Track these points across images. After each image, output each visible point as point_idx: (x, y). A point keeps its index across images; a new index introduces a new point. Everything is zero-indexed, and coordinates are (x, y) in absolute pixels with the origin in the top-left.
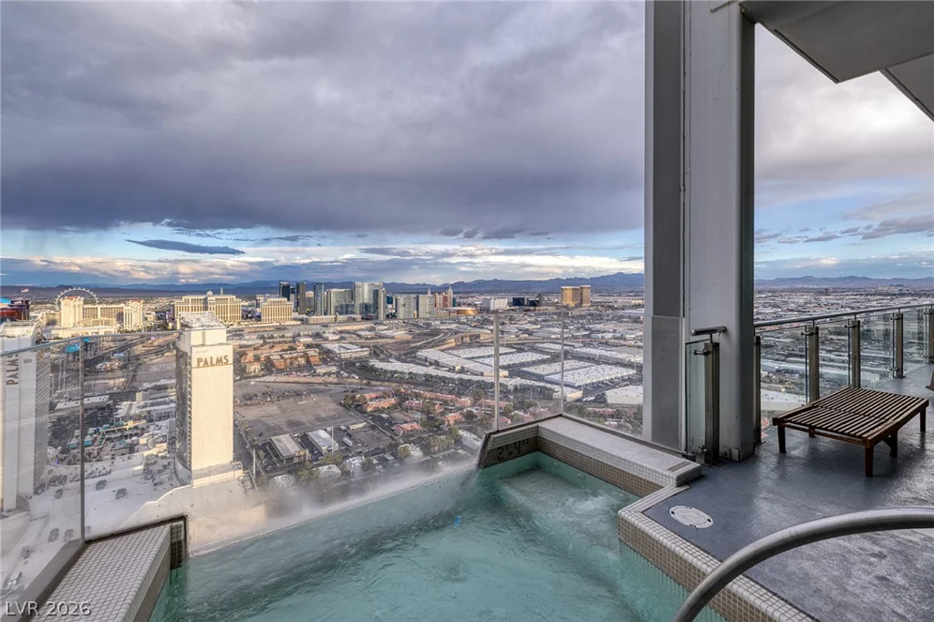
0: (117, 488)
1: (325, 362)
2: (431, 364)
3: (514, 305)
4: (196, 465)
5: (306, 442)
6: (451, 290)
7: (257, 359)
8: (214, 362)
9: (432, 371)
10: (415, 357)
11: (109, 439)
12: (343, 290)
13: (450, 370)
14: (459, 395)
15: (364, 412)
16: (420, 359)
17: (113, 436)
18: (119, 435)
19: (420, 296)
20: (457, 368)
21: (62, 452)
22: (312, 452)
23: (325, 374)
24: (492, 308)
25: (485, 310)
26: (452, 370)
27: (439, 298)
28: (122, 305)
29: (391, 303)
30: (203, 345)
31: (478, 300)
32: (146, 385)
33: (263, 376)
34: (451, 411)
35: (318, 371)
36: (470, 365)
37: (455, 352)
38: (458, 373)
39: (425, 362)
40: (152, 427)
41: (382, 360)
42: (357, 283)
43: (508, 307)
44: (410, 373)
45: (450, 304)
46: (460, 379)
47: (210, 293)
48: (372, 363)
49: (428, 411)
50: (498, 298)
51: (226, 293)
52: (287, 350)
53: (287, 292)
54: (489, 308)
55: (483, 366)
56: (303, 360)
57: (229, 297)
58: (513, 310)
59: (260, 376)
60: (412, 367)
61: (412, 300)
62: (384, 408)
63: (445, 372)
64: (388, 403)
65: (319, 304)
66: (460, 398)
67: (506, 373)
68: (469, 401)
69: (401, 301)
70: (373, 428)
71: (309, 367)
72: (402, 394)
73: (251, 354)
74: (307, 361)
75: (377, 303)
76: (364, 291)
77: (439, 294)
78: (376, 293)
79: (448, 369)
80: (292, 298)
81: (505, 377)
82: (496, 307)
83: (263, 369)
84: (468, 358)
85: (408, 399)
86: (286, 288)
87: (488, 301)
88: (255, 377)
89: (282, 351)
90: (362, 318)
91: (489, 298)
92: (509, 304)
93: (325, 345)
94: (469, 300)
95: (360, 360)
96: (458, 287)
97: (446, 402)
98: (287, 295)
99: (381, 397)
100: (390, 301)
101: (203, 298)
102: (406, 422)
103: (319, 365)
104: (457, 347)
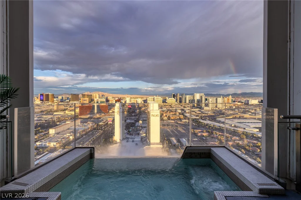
0: (136, 143)
1: (185, 119)
2: (222, 123)
3: (261, 103)
4: (152, 141)
5: (179, 141)
6: (230, 97)
7: (166, 116)
9: (221, 125)
10: (216, 120)
11: (134, 131)
12: (191, 96)
13: (230, 126)
14: (234, 135)
15: (197, 136)
16: (217, 121)
17: (135, 130)
18: (136, 130)
19: (218, 98)
20: (233, 125)
21: (128, 132)
22: (181, 144)
23: (184, 122)
24: (250, 103)
25: (247, 104)
26: (231, 126)
27: (226, 99)
28: (137, 99)
29: (207, 100)
30: (153, 110)
31: (244, 100)
32: (141, 119)
33: (168, 120)
34: (230, 141)
35: (183, 121)
36: (237, 125)
37: (231, 120)
38: (233, 127)
39: (219, 122)
40: (142, 129)
41: (203, 120)
42: (195, 94)
43: (258, 103)
44: (214, 125)
45: (230, 101)
46: (234, 129)
47: (155, 96)
48: (200, 120)
49: (220, 139)
50: (253, 100)
51: (158, 96)
52: (174, 115)
53: (174, 96)
54: (249, 103)
55: (245, 126)
56: (178, 118)
57: (159, 97)
58: (261, 105)
59: (167, 120)
60: (214, 123)
61: (215, 100)
62: (204, 136)
63: (228, 126)
64: (205, 134)
65: (183, 100)
66: (234, 137)
67: (258, 130)
68: (238, 138)
69: (210, 100)
70: (200, 141)
71: (180, 119)
72: (211, 132)
73: (165, 115)
74: (180, 118)
75: (202, 100)
76: (197, 96)
77: (226, 98)
78: (201, 97)
79: (229, 125)
80: (175, 98)
81: (257, 131)
82: (252, 103)
83: (167, 119)
84: (238, 122)
85: (212, 134)
86: (174, 95)
87: (248, 101)
88: (165, 120)
89: (173, 115)
90: (197, 105)
91: (249, 99)
92: (259, 102)
93: (185, 114)
94: (239, 100)
95: (196, 119)
96: (234, 95)
97: (228, 137)
98: (174, 97)
99: (203, 132)
100: (206, 100)
101: (153, 97)
102: (212, 141)
103: (183, 119)
104: (233, 118)
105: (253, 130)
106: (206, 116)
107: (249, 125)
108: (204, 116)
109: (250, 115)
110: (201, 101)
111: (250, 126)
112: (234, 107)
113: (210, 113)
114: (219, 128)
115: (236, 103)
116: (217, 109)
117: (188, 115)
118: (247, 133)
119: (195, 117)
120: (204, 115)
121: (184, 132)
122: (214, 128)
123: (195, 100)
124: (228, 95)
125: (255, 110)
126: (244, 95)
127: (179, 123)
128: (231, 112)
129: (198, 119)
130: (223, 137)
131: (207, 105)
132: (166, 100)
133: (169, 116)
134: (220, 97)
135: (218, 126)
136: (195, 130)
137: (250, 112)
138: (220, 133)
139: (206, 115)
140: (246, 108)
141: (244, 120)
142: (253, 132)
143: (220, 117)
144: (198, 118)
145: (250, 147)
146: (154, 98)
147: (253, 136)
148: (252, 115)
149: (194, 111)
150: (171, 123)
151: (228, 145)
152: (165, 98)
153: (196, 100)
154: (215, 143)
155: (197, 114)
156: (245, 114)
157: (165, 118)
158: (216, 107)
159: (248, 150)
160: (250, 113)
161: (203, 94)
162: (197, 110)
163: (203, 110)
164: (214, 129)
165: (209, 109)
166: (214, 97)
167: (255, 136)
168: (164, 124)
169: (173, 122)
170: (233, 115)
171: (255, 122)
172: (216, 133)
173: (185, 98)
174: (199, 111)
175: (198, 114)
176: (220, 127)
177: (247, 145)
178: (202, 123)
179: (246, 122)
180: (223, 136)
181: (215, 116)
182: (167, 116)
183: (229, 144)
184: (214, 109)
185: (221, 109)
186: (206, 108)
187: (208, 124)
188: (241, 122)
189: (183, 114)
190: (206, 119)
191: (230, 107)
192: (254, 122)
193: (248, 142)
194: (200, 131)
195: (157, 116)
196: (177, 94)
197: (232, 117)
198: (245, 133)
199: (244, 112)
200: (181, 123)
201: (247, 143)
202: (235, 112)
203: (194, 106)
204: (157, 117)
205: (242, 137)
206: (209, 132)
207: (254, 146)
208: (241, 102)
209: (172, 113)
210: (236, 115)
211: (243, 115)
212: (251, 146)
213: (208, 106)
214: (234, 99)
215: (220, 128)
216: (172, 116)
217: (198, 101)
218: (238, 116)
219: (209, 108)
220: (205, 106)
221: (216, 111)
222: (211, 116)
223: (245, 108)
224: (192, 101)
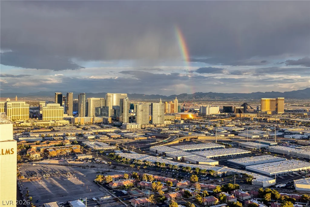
1: (85, 152)
2: (160, 155)
3: (223, 112)
6: (176, 100)
7: (38, 150)
8: (4, 152)
9: (159, 159)
10: (149, 150)
12: (99, 99)
13: (173, 160)
14: (180, 178)
15: (110, 189)
16: (152, 151)
19: (154, 104)
20: (179, 158)
23: (83, 160)
24: (207, 114)
25: (202, 114)
26: (175, 160)
27: (168, 106)
33: (42, 160)
34: (173, 191)
35: (79, 158)
36: (187, 156)
37: (177, 147)
38: (179, 161)
41: (124, 152)
42: (109, 94)
43: (219, 113)
44: (144, 161)
45: (176, 110)
46: (181, 167)
47: (8, 100)
48: (117, 153)
49: (156, 189)
50: (212, 106)
51: (19, 100)
52: (59, 145)
53: (60, 99)
54: (205, 113)
55: (199, 157)
56: (69, 151)
57: (21, 103)
58: (223, 115)
59: (39, 160)
60: (146, 157)
61: (148, 107)
62: (125, 186)
63: (170, 161)
64: (128, 182)
65: (82, 109)
66: (180, 181)
67: (217, 163)
68: (186, 183)
69: (140, 107)
70: (116, 200)
71: (73, 154)
72: (138, 176)
73: (34, 148)
74: (72, 151)
75: (123, 108)
76: (114, 100)
77: (168, 102)
78: (122, 101)
79: (172, 158)
80: (63, 104)
81: (216, 166)
82: (211, 113)
83: (41, 156)
84: (188, 151)
85: (142, 180)
86: (60, 97)
87: (204, 109)
88: (36, 160)
89: (55, 146)
90: (112, 119)
91: (205, 106)
92: (220, 111)
93: (84, 143)
94: (191, 107)
95: (109, 151)
96: (182, 97)
97: (169, 183)
98: (60, 102)
99: (122, 178)
100: (132, 107)
101: (4, 103)
102: (139, 197)
103: (80, 153)
104: (180, 144)
105: (210, 164)
106: (130, 144)
107: (204, 155)
108: (126, 144)
109: (206, 135)
110: (121, 109)
111: (205, 157)
112: (182, 122)
113: (139, 137)
114: (154, 165)
115: (186, 113)
116: (152, 126)
117: (91, 144)
118: (200, 170)
119: (107, 147)
120: (126, 141)
121: (81, 182)
122: (146, 167)
123: (108, 108)
124: (172, 97)
125: (215, 126)
126: (199, 97)
127: (69, 162)
128: (177, 132)
129: (113, 151)
130: (160, 185)
131: (132, 120)
132: (39, 108)
133: (46, 151)
134: (158, 102)
135: (153, 163)
136: (106, 176)
137: (207, 130)
138: (156, 177)
139: (131, 141)
140: (202, 124)
141: (198, 145)
142: (209, 168)
143: (157, 144)
144: (113, 148)
145: (203, 197)
146: (6, 104)
147: (209, 175)
148: (209, 135)
149: (105, 134)
150: (49, 166)
151: (169, 199)
152: (39, 103)
153: (110, 108)
154: (147, 200)
155: (112, 140)
156: (199, 135)
157: (36, 155)
158: (151, 122)
159: (201, 204)
160: (207, 132)
161: (126, 94)
162: (113, 130)
163: (126, 131)
164: (146, 169)
165: (136, 127)
166: (148, 101)
167: (212, 174)
168: (31, 169)
169: (57, 162)
170: (180, 137)
171: (214, 148)
172: (148, 178)
173: (87, 104)
174: (116, 132)
175: (114, 139)
176: (156, 163)
177: (200, 194)
178: (121, 158)
179: (199, 150)
180: (160, 183)
181: (149, 141)
182: (42, 150)
183: (171, 198)
184: (147, 126)
185: (159, 126)
186: (131, 126)
187: (134, 160)
188: (192, 151)
189: (80, 143)
190: (131, 149)
191: (176, 121)
192: (212, 149)
193: (202, 188)
194: (117, 176)
195: (8, 152)
196: (68, 94)
197: (178, 142)
198: (198, 171)
199: (198, 131)
200: (76, 163)
201: (200, 189)
202: (184, 130)
203: (106, 122)
204: (8, 155)
205: (193, 180)
206: (134, 177)
207: (210, 194)
208: (194, 111)
209: (52, 143)
210: (184, 138)
211: (196, 135)
212: (205, 195)
213: (135, 122)
214: (182, 105)
215: (157, 166)
216: (54, 149)
217: (115, 109)
218: (188, 139)
219: (137, 125)
220: (130, 122)
221: (150, 130)
222: (141, 142)
223: (199, 124)
224: (102, 111)
